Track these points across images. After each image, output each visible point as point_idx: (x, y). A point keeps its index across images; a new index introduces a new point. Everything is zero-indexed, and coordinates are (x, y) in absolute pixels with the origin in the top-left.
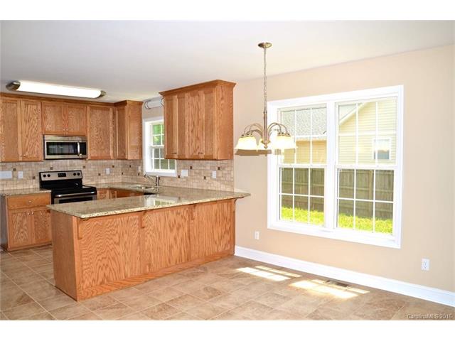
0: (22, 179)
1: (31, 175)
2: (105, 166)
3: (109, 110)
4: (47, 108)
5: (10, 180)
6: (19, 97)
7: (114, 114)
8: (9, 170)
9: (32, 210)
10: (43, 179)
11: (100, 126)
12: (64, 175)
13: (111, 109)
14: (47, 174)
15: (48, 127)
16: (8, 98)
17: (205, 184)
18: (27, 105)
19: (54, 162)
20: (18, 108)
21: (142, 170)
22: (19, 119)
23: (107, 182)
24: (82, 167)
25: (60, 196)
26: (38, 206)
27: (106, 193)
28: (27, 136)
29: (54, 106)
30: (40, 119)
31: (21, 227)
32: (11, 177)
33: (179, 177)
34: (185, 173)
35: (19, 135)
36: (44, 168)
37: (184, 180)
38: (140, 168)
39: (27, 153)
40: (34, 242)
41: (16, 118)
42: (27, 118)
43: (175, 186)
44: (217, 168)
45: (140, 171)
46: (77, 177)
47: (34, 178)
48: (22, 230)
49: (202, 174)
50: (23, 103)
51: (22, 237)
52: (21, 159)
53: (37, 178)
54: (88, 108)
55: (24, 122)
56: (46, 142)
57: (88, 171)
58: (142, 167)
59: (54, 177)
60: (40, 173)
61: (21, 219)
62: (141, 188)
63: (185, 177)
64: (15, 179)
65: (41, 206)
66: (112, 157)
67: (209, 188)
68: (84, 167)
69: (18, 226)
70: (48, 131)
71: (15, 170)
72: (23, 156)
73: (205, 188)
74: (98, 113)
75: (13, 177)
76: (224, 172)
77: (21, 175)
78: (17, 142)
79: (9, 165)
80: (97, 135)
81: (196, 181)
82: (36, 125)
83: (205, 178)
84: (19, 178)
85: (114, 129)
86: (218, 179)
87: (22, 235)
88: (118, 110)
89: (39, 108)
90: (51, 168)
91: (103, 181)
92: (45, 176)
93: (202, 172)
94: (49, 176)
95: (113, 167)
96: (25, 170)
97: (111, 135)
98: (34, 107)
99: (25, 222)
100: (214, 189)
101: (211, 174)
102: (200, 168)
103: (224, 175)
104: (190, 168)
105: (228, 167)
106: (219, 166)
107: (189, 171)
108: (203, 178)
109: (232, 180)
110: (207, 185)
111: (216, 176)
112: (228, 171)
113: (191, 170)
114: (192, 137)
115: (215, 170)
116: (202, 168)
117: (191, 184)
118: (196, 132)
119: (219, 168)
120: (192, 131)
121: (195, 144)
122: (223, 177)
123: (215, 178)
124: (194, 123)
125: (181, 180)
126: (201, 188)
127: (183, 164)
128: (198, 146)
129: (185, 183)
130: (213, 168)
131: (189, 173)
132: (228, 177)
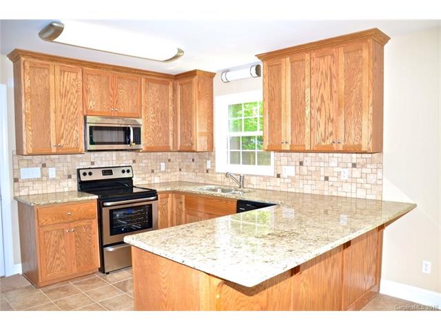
0: (54, 179)
1: (66, 173)
2: (159, 160)
3: (169, 84)
4: (90, 78)
5: (38, 180)
6: (52, 61)
7: (174, 90)
8: (37, 166)
9: (72, 224)
10: (83, 179)
11: (158, 106)
12: (110, 172)
13: (171, 83)
14: (87, 171)
15: (91, 104)
16: (37, 61)
17: (326, 188)
18: (62, 72)
19: (96, 154)
20: (52, 77)
21: (213, 167)
22: (52, 91)
23: (162, 181)
24: (131, 162)
25: (108, 204)
26: (80, 219)
27: (168, 197)
28: (63, 117)
29: (99, 75)
30: (80, 93)
31: (57, 251)
32: (39, 176)
33: (278, 176)
34: (289, 171)
35: (52, 116)
36: (84, 162)
37: (289, 181)
38: (209, 162)
39: (62, 142)
40: (75, 270)
41: (47, 90)
42: (63, 91)
43: (271, 188)
44: (350, 165)
45: (209, 166)
46: (126, 175)
47: (70, 177)
48: (57, 256)
49: (322, 174)
50: (58, 69)
51: (59, 265)
52: (54, 150)
53: (75, 176)
54: (143, 80)
55: (58, 97)
56: (88, 125)
57: (139, 167)
58: (213, 162)
59: (98, 176)
60: (78, 170)
61: (56, 239)
62: (215, 190)
63: (288, 177)
64: (44, 178)
65: (84, 219)
66: (171, 148)
67: (335, 194)
68: (134, 161)
69: (52, 249)
70: (92, 111)
71: (44, 165)
72: (56, 146)
73: (326, 193)
74: (155, 87)
75: (42, 176)
76: (364, 170)
77: (52, 172)
78: (49, 125)
79: (37, 159)
80: (154, 118)
81: (310, 182)
82: (74, 101)
83: (327, 179)
84: (50, 176)
85: (175, 110)
86: (352, 181)
87: (58, 262)
88: (181, 85)
89: (80, 77)
90: (93, 163)
91: (157, 180)
92: (85, 174)
93: (322, 169)
94: (90, 174)
95: (169, 160)
96: (58, 165)
97: (171, 119)
98: (73, 76)
99: (62, 243)
100: (344, 194)
101: (339, 174)
102: (317, 164)
103: (364, 176)
104: (298, 163)
105: (371, 163)
106: (354, 162)
107: (298, 167)
108: (323, 178)
109: (379, 182)
110: (331, 189)
111: (349, 177)
112: (372, 169)
113: (301, 167)
114: (319, 119)
115: (347, 168)
116: (322, 164)
117: (301, 186)
118: (327, 110)
119: (354, 165)
120: (319, 110)
121: (325, 129)
122: (361, 178)
123: (346, 178)
124: (322, 97)
125: (282, 180)
126: (318, 193)
127: (286, 158)
128: (330, 132)
129: (290, 185)
130: (343, 164)
131: (298, 171)
132: (372, 178)
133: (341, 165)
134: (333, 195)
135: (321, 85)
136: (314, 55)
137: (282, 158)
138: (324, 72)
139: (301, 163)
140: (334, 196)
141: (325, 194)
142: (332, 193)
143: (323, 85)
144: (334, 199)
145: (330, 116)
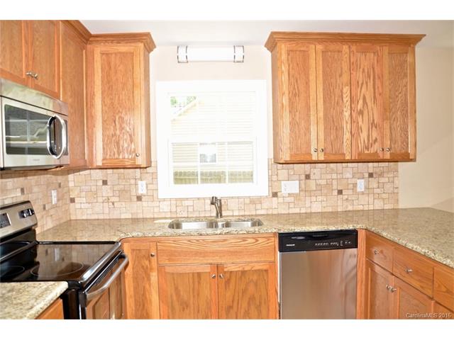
2: (51, 186)
17: (340, 203)
21: (154, 191)
33: (275, 195)
37: (292, 199)
38: (142, 184)
43: (263, 212)
44: (367, 175)
49: (335, 187)
63: (290, 195)
67: (350, 208)
76: (382, 180)
81: (320, 198)
83: (340, 192)
86: (369, 192)
93: (335, 182)
95: (60, 186)
100: (361, 208)
101: (355, 185)
102: (329, 177)
103: (381, 185)
104: (303, 177)
105: (388, 172)
106: (371, 171)
107: (303, 182)
108: (335, 193)
109: (396, 191)
110: (345, 203)
111: (365, 188)
112: (389, 178)
113: (308, 181)
114: (360, 123)
115: (363, 178)
116: (334, 176)
117: (308, 204)
118: (371, 114)
119: (371, 175)
120: (361, 113)
121: (369, 135)
122: (378, 188)
123: (363, 190)
124: (364, 98)
125: (281, 200)
126: (331, 210)
127: (285, 171)
128: (374, 138)
129: (292, 205)
130: (359, 175)
131: (303, 186)
132: (388, 187)
133: (357, 176)
134: (348, 209)
135: (362, 84)
136: (354, 48)
137: (279, 171)
138: (366, 71)
139: (308, 177)
140: (349, 211)
141: (339, 210)
142: (347, 207)
143: (365, 85)
144: (350, 214)
145: (373, 120)
